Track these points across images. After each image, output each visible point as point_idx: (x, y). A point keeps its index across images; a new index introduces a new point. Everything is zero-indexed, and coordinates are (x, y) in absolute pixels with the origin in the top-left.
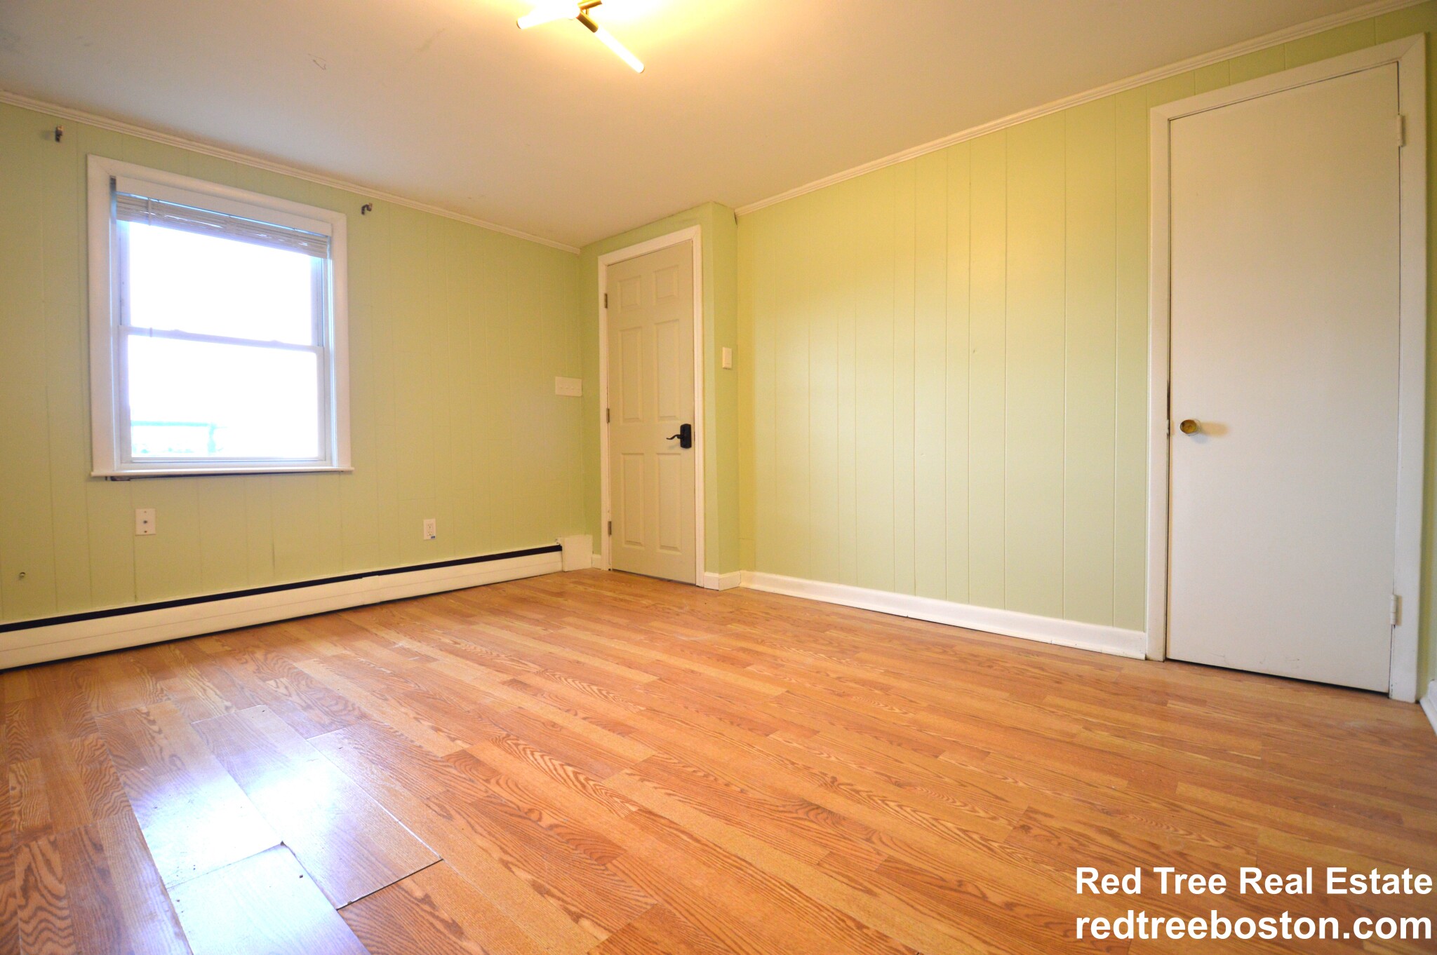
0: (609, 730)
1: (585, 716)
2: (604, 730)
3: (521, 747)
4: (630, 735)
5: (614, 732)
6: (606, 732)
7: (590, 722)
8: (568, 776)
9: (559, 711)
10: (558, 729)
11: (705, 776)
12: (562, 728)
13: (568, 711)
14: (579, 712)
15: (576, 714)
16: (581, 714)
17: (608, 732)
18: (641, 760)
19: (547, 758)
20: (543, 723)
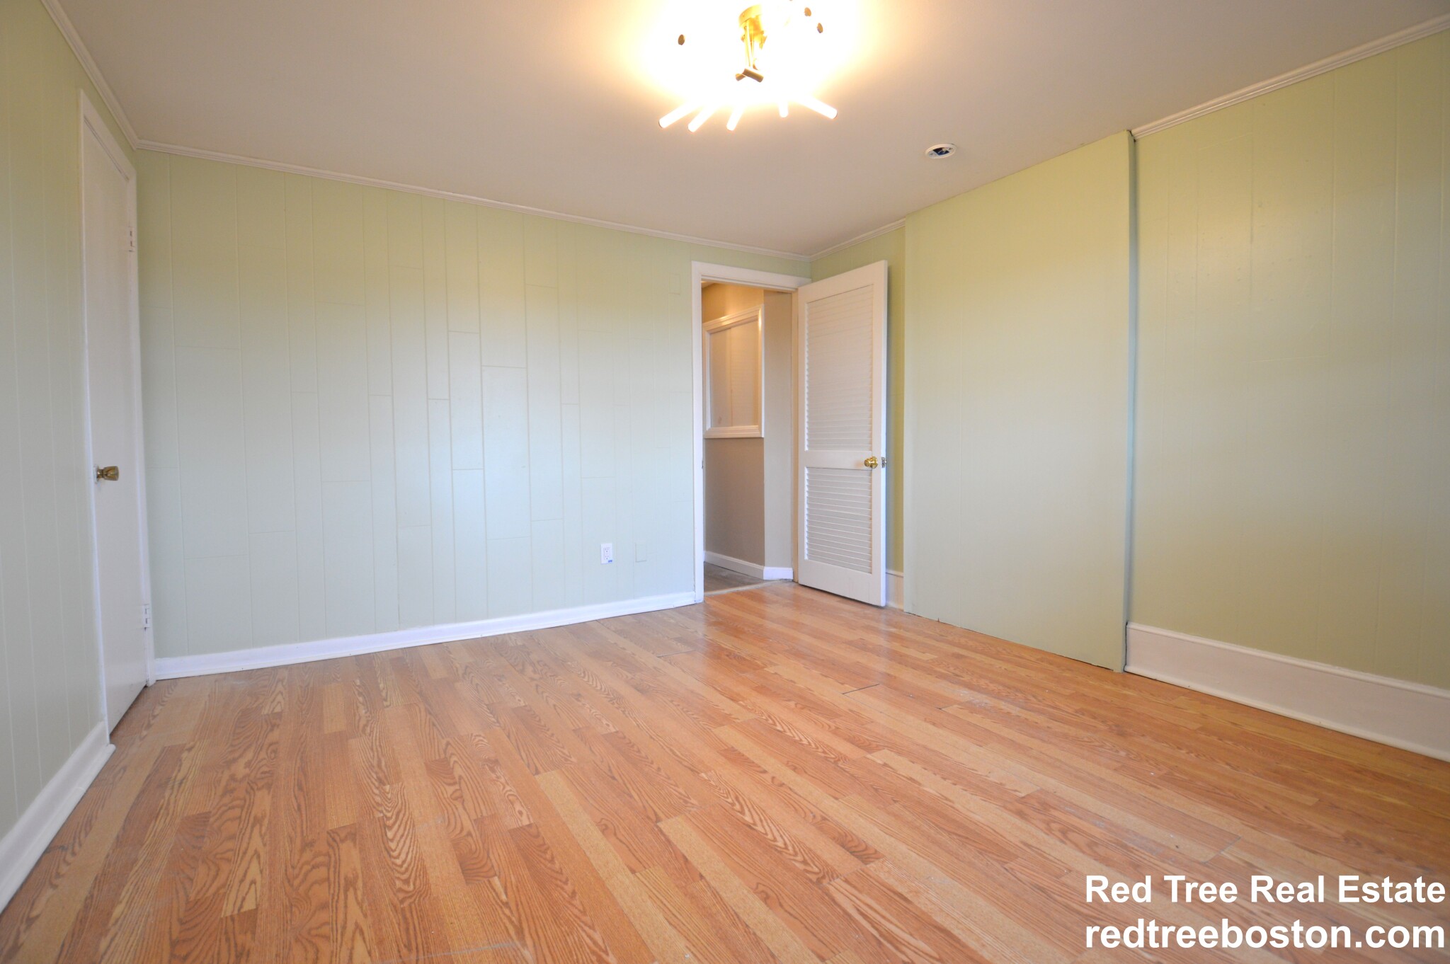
0: (743, 755)
1: (764, 776)
2: (748, 756)
3: (820, 750)
4: (726, 748)
5: (740, 753)
6: (747, 754)
7: (759, 767)
8: (780, 723)
9: (791, 787)
10: (790, 764)
11: (688, 711)
12: (787, 764)
13: (782, 785)
14: (770, 780)
15: (773, 778)
16: (767, 777)
17: (745, 753)
18: (725, 726)
19: (797, 738)
20: (806, 772)
